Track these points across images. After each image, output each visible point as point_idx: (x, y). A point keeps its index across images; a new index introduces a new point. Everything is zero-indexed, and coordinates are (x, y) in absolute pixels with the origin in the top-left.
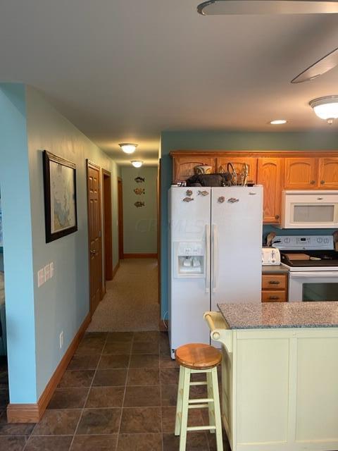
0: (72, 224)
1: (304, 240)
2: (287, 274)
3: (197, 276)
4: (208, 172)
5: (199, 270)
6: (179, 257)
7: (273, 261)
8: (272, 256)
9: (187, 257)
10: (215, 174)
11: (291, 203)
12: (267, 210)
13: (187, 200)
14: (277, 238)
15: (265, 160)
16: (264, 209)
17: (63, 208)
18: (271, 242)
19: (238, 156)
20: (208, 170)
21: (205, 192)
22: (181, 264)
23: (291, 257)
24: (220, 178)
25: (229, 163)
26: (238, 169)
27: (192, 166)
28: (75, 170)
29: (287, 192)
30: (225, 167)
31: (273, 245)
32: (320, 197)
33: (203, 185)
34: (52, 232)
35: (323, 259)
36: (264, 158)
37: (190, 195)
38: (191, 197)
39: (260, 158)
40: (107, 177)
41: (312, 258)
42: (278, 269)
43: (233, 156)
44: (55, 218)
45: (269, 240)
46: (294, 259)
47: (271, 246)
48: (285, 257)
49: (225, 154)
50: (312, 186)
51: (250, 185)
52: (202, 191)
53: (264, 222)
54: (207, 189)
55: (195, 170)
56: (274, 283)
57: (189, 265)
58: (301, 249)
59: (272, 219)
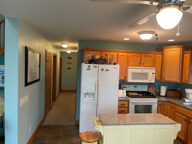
0: (38, 78)
1: (136, 87)
2: (128, 101)
3: (91, 101)
4: (98, 58)
5: (93, 99)
6: (84, 93)
7: (123, 96)
8: (122, 93)
9: (87, 93)
10: (100, 59)
11: (131, 72)
12: (121, 74)
13: (88, 69)
14: (125, 86)
15: (121, 54)
16: (120, 74)
17: (34, 71)
18: (123, 87)
19: (110, 52)
20: (97, 57)
21: (96, 66)
22: (85, 96)
23: (130, 94)
24: (102, 61)
25: (106, 55)
26: (110, 57)
27: (91, 55)
28: (40, 55)
29: (129, 67)
30: (104, 56)
31: (124, 89)
32: (142, 70)
33: (95, 63)
34: (28, 82)
35: (143, 95)
36: (120, 53)
37: (90, 67)
38: (90, 68)
39: (119, 53)
40: (55, 57)
41: (139, 95)
42: (125, 99)
43: (108, 52)
44: (30, 75)
45: (122, 86)
46: (132, 95)
47: (122, 89)
48: (128, 94)
49: (105, 51)
50: (139, 65)
51: (115, 64)
52: (95, 66)
53: (119, 79)
54: (97, 65)
55: (92, 56)
56: (123, 105)
57: (88, 96)
58: (135, 90)
59: (123, 78)
